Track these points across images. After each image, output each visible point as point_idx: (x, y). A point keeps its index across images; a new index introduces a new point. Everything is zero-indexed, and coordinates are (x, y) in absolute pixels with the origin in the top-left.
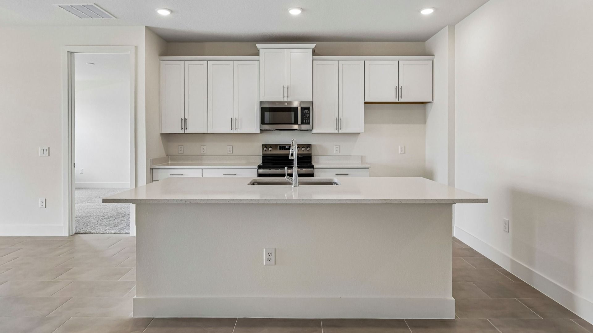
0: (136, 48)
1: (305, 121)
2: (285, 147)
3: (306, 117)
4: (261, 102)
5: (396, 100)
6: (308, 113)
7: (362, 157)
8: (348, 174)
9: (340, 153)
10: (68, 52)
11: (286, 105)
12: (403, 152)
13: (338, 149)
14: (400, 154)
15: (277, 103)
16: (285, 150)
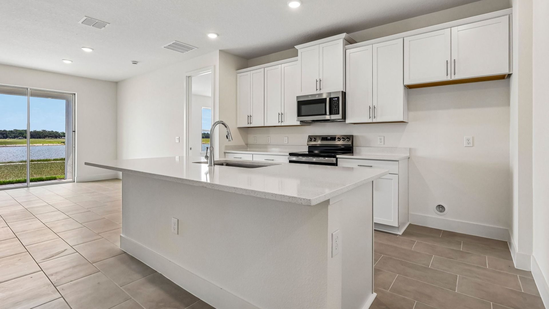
0: (215, 66)
1: (335, 111)
2: (327, 137)
3: (336, 107)
4: (298, 97)
5: (447, 78)
6: (337, 103)
7: (410, 149)
8: (372, 166)
9: (384, 144)
10: (187, 76)
11: (317, 97)
12: (471, 145)
13: (383, 140)
14: (465, 147)
15: (310, 97)
16: (326, 140)
